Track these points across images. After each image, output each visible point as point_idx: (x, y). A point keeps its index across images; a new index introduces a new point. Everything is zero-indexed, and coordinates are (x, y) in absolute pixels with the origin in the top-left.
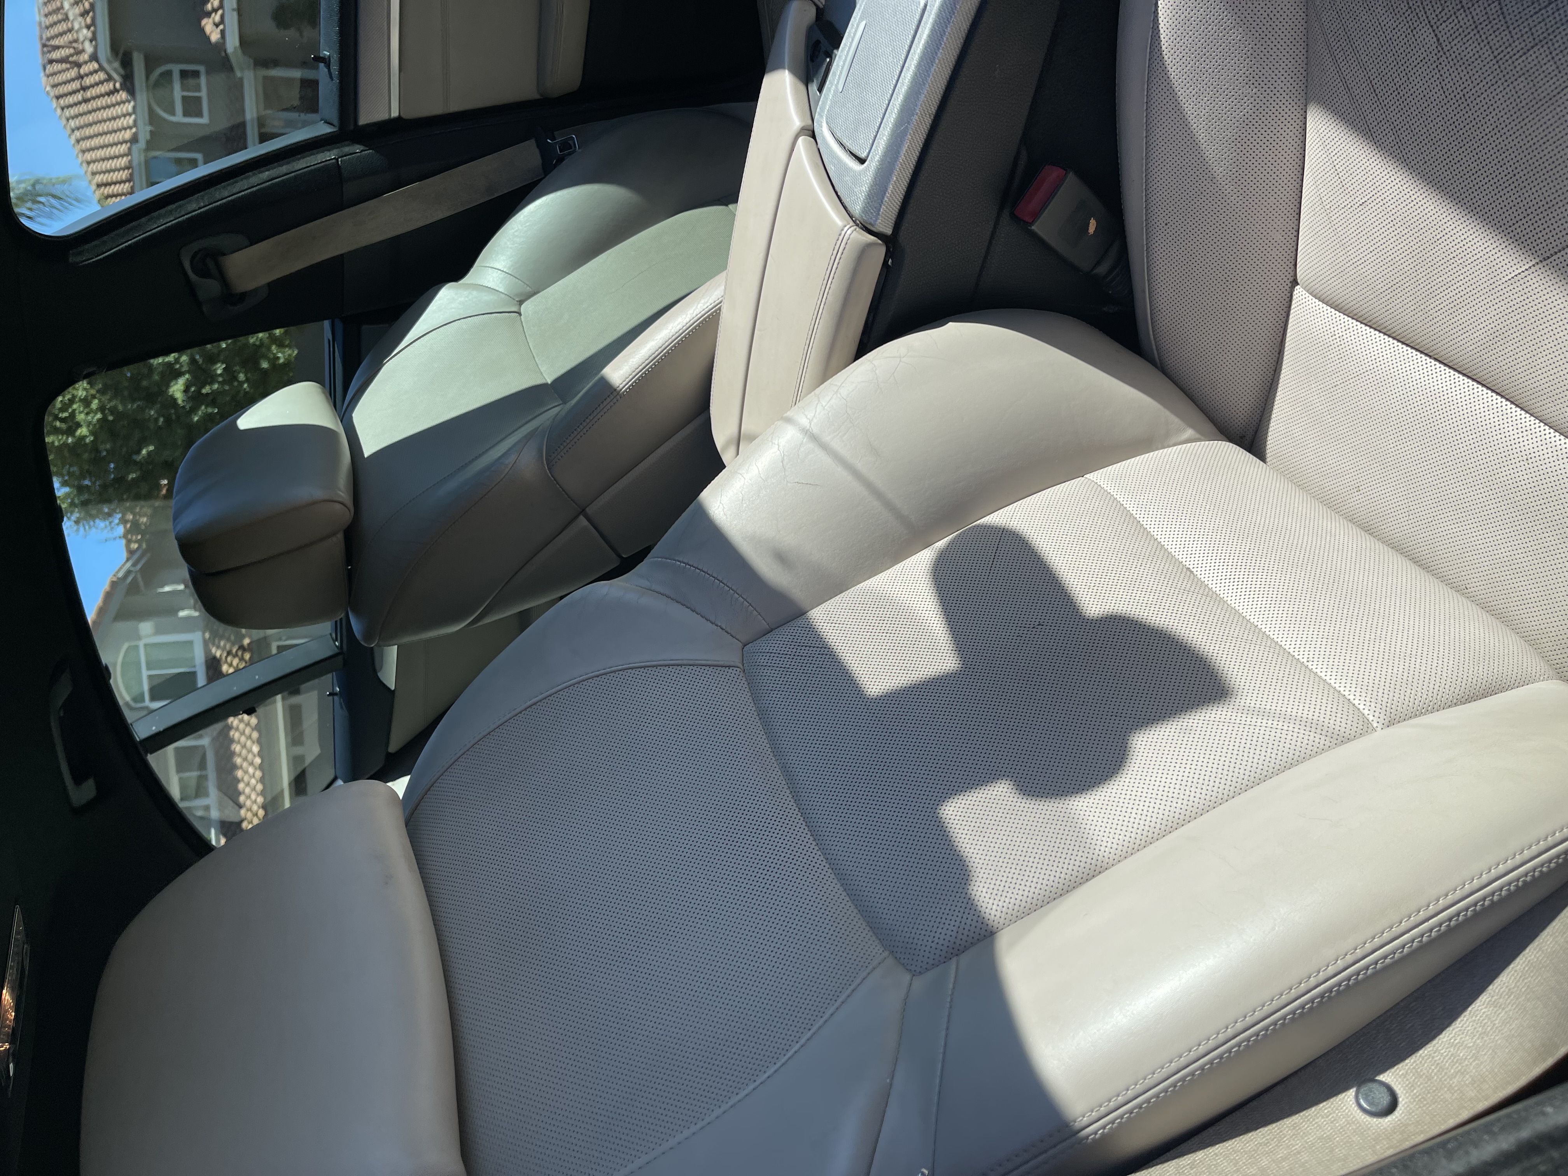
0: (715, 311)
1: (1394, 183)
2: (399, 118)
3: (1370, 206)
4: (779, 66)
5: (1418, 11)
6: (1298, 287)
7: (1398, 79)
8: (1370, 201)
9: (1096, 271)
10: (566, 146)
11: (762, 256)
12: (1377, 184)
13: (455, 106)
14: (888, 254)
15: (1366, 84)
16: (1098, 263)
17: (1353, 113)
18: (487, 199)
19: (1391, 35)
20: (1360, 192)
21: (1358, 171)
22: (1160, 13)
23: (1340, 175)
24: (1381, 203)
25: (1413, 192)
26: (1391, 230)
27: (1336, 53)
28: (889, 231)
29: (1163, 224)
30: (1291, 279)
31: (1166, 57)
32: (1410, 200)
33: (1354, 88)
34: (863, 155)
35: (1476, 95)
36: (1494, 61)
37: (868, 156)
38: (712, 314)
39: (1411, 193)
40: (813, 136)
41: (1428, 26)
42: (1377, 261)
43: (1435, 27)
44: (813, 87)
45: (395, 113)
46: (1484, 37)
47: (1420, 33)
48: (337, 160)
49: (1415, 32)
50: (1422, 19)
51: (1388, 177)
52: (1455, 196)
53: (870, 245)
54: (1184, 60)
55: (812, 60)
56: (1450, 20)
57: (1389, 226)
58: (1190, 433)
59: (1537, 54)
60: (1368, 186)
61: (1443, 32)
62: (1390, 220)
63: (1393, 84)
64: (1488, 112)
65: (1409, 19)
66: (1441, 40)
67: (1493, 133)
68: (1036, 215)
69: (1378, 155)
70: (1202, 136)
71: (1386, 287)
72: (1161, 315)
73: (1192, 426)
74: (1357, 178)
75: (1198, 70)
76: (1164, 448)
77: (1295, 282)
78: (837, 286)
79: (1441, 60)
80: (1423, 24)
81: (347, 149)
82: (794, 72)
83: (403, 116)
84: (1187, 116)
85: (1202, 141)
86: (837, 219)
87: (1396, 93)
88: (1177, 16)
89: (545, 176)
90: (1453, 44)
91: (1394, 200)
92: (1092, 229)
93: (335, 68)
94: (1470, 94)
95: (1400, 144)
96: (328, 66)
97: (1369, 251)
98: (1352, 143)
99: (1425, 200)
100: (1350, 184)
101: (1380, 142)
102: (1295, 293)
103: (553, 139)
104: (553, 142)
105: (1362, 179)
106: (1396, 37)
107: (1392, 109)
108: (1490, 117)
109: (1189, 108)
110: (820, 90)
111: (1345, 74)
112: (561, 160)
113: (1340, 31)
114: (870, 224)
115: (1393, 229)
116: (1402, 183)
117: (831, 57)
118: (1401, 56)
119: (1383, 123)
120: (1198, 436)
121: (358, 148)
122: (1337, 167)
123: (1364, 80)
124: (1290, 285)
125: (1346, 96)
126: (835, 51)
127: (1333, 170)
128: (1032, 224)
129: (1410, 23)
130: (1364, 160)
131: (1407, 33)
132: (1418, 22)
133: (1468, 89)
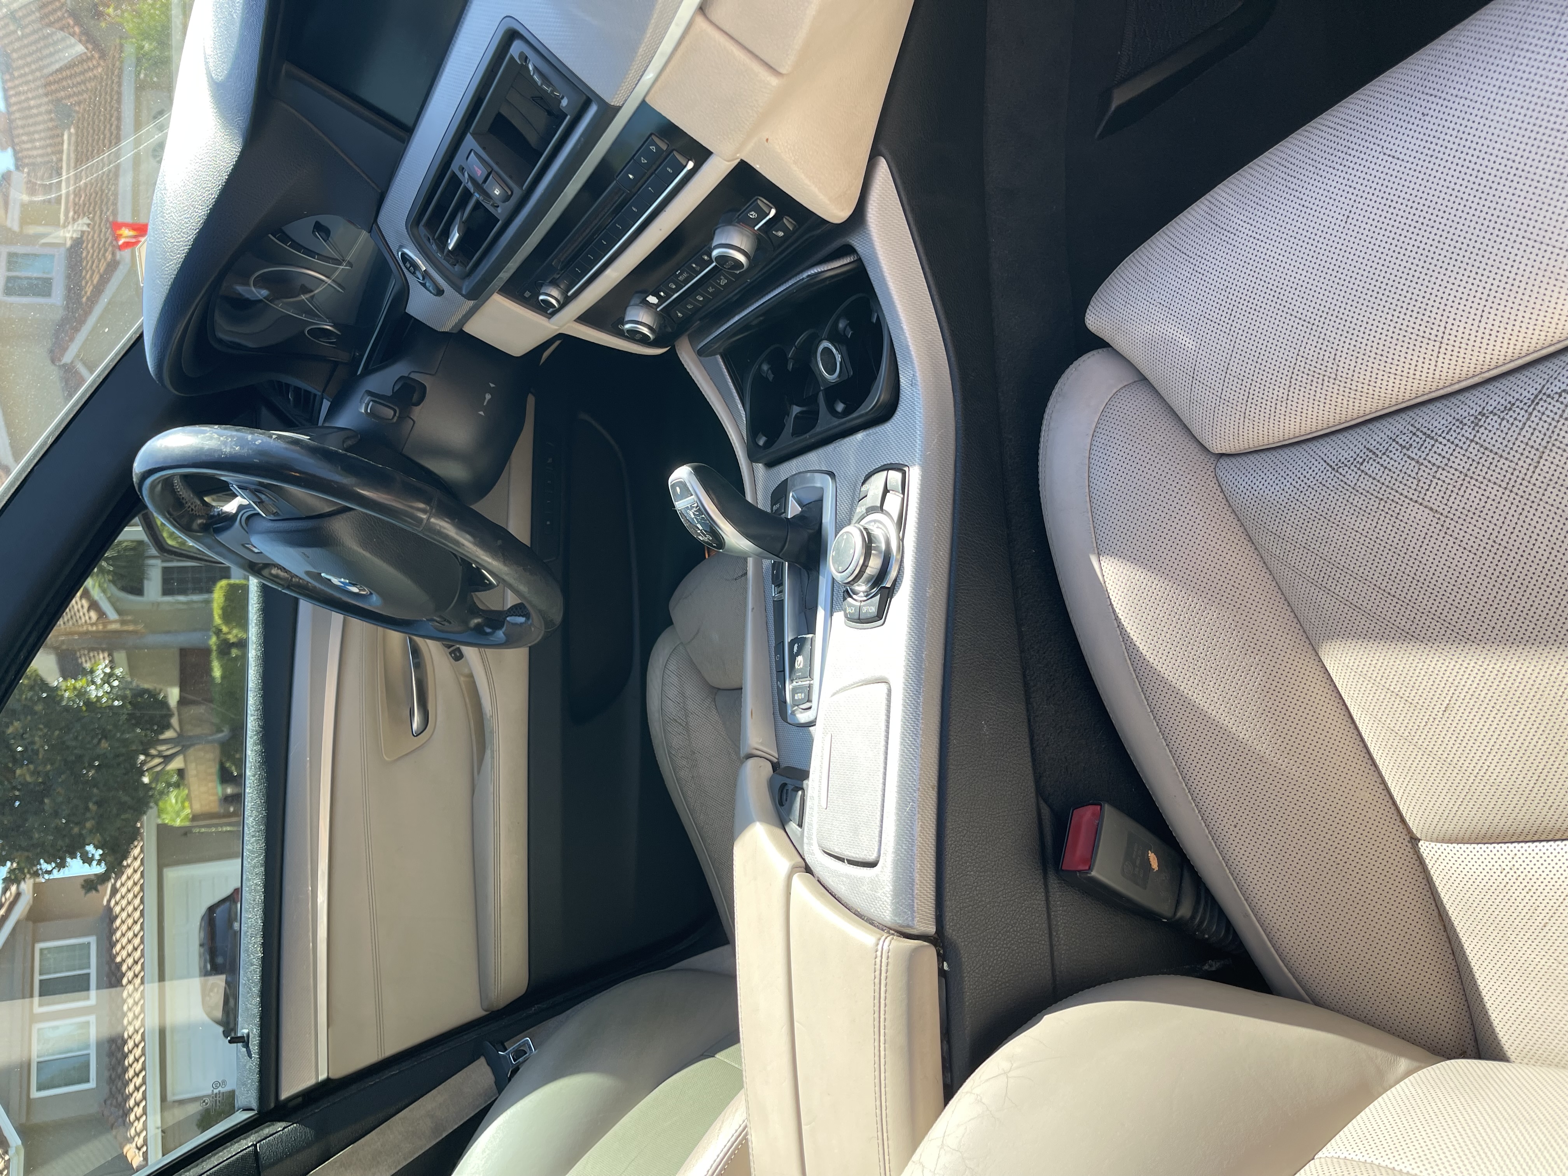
0: (741, 1143)
1: (1470, 668)
2: (328, 1080)
3: (1456, 707)
4: (747, 823)
5: (1391, 497)
6: (1421, 843)
7: (1409, 568)
8: (1453, 701)
9: (1179, 914)
10: (520, 1053)
11: (784, 1030)
12: (1451, 680)
13: (391, 1050)
14: (941, 958)
15: (1375, 593)
16: (1178, 903)
17: (1378, 627)
18: (434, 1143)
19: (1375, 535)
20: (1435, 699)
21: (1420, 679)
22: (1125, 624)
23: (1401, 694)
24: (1469, 696)
25: (1499, 664)
26: (1498, 717)
27: (1324, 584)
28: (931, 929)
29: (1232, 828)
30: (1407, 838)
31: (1151, 660)
32: (1500, 675)
33: (1365, 604)
34: (872, 858)
35: (1508, 534)
36: (1507, 492)
37: (879, 856)
38: (737, 1148)
39: (1497, 667)
40: (808, 870)
41: (1412, 504)
42: (1503, 759)
43: (1420, 500)
44: (792, 826)
45: (322, 1076)
46: (1480, 479)
47: (1407, 516)
48: (255, 1146)
49: (1400, 517)
50: (1400, 502)
51: (1458, 666)
52: (1551, 641)
53: (916, 950)
54: (1170, 655)
55: (781, 804)
56: (1434, 485)
57: (1493, 714)
58: (1403, 1064)
59: (1550, 459)
60: (1440, 688)
61: (1432, 500)
62: (1490, 708)
63: (1405, 576)
64: (1533, 541)
65: (1386, 510)
66: (1435, 507)
67: (1552, 557)
68: (1090, 861)
69: (1433, 651)
70: (1227, 721)
71: (1533, 781)
72: (1283, 935)
73: (1401, 1054)
74: (1423, 686)
75: (1190, 660)
76: (1386, 1090)
77: (1414, 840)
78: (893, 1013)
79: (1446, 525)
80: (1405, 505)
81: (266, 1131)
82: (765, 820)
83: (332, 1076)
84: (1201, 707)
85: (1230, 725)
86: (866, 938)
87: (1415, 582)
88: (1143, 619)
89: (500, 1093)
90: (1450, 504)
91: (1482, 684)
92: (1155, 865)
93: (254, 1047)
94: (1501, 536)
95: (1451, 627)
96: (247, 1046)
97: (1486, 753)
98: (1395, 655)
99: (1519, 665)
100: (1418, 697)
101: (1427, 637)
102: (1422, 850)
103: (505, 1049)
104: (507, 1053)
105: (1429, 685)
106: (1382, 533)
107: (1420, 599)
108: (1538, 544)
109: (1199, 699)
110: (800, 825)
111: (1345, 597)
112: (515, 1070)
113: (1317, 562)
114: (908, 926)
115: (1500, 714)
116: (1480, 663)
117: (802, 789)
118: (1399, 547)
119: (1418, 617)
120: (1416, 1064)
121: (279, 1126)
122: (1392, 688)
123: (1370, 590)
124: (1410, 845)
125: (1360, 616)
126: (805, 782)
127: (1388, 696)
128: (1090, 869)
129: (1390, 512)
130: (1420, 666)
131: (1392, 523)
132: (1399, 507)
133: (1495, 533)
